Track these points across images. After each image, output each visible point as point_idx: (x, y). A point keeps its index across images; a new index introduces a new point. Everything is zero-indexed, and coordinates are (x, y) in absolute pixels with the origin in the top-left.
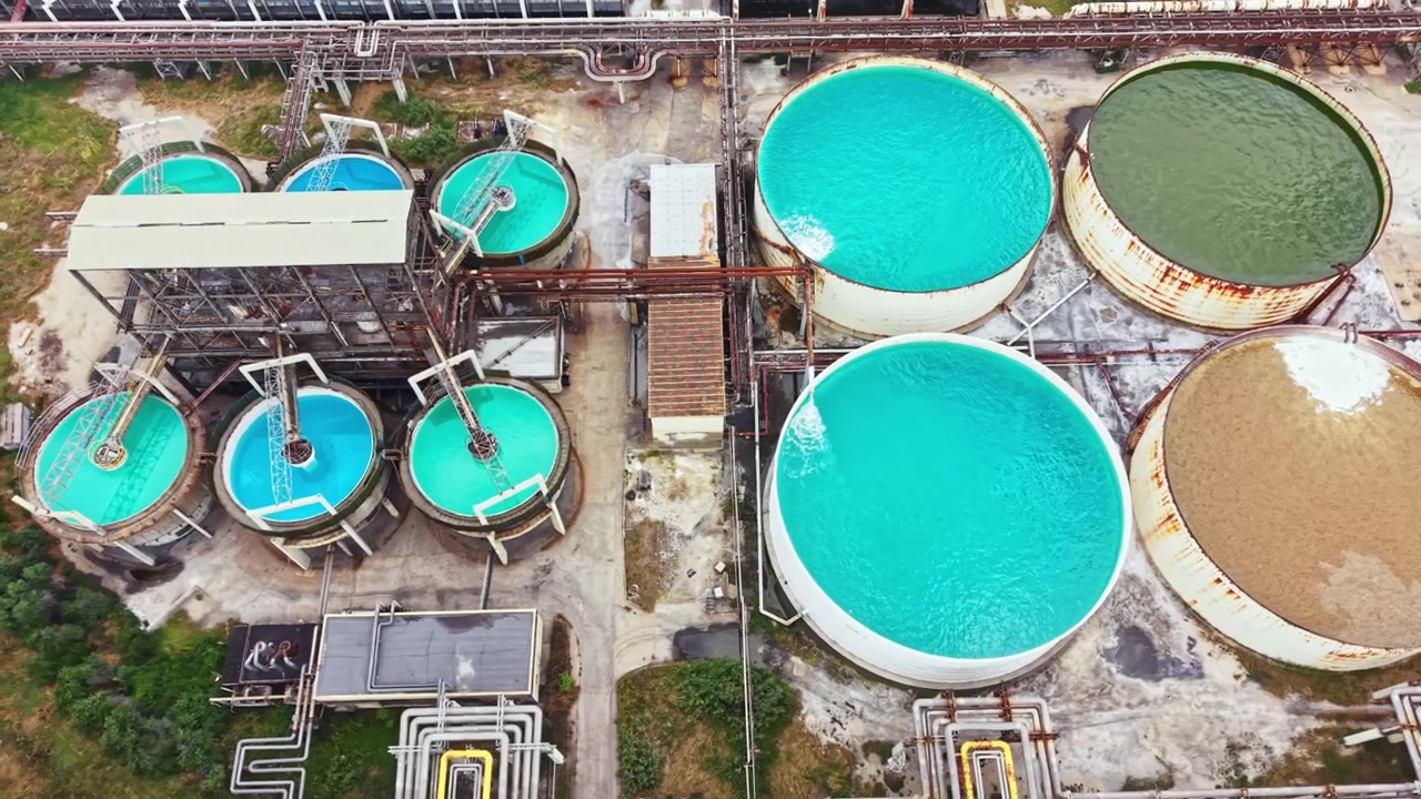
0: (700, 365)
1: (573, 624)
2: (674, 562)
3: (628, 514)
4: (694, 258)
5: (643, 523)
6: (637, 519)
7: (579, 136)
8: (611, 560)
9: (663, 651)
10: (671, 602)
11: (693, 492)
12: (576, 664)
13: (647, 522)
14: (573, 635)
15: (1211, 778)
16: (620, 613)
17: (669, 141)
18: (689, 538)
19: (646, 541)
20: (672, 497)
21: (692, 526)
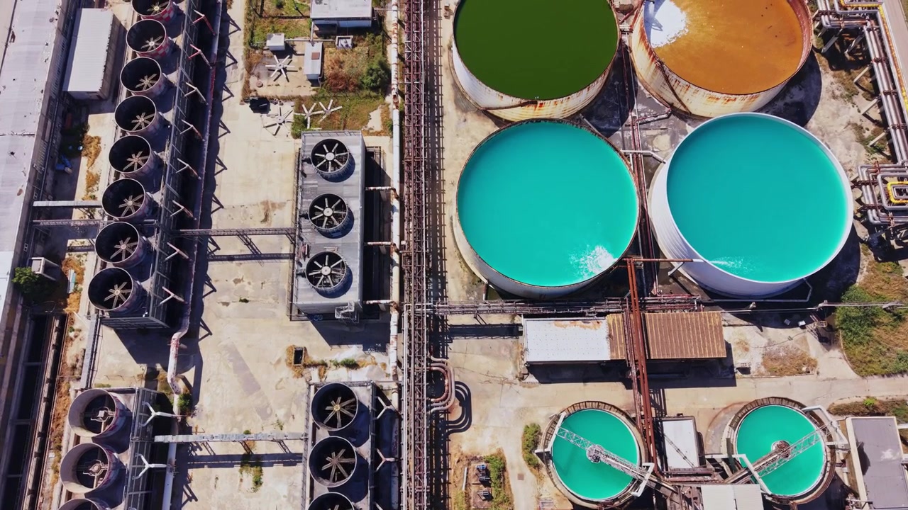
0: (688, 327)
1: (831, 403)
2: (786, 349)
3: (760, 375)
4: (610, 330)
5: (765, 367)
6: (763, 369)
7: (481, 418)
8: (790, 383)
9: (836, 353)
10: (809, 350)
11: (743, 338)
12: (854, 399)
13: (764, 364)
14: (838, 403)
15: (849, 108)
16: (821, 377)
17: (484, 354)
18: (769, 340)
19: (776, 365)
20: (747, 350)
21: (762, 339)
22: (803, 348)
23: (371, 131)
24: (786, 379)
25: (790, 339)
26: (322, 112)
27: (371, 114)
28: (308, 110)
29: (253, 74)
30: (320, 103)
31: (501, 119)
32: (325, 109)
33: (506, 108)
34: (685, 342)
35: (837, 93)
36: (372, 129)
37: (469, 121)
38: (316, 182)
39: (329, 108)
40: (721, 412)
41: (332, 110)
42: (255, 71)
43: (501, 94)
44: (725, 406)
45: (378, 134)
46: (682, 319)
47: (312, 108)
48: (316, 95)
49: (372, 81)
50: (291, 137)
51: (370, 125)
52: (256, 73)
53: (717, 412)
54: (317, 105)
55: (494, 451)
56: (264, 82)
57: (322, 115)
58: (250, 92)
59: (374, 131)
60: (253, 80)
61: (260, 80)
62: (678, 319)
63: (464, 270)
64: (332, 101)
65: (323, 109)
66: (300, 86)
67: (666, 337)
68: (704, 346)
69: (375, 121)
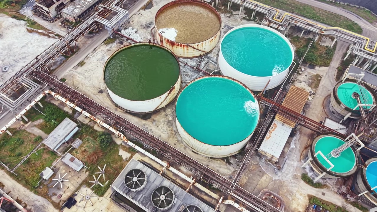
1: (334, 79)
2: (309, 79)
3: (316, 91)
5: (313, 88)
9: (317, 68)
14: (335, 77)
16: (324, 76)
18: (304, 81)
19: (314, 85)
21: (302, 83)
22: (311, 75)
23: (128, 159)
24: (320, 85)
25: (306, 76)
26: (101, 175)
27: (119, 154)
28: (94, 180)
29: (51, 196)
30: (95, 173)
31: (163, 107)
32: (101, 173)
33: (164, 100)
34: (298, 101)
35: (229, 16)
36: (127, 158)
37: (155, 119)
38: (142, 195)
39: (101, 171)
40: (324, 110)
41: (104, 170)
42: (50, 194)
43: (160, 97)
44: (323, 107)
45: (131, 157)
46: (289, 97)
47: (95, 178)
48: (89, 173)
49: (107, 143)
50: (101, 198)
51: (124, 158)
52: (52, 194)
53: (324, 111)
54: (95, 175)
55: (307, 198)
56: (61, 193)
57: (102, 176)
58: (59, 203)
59: (129, 158)
60: (54, 198)
61: (58, 195)
62: (288, 98)
63: (219, 161)
64: (99, 167)
65: (100, 174)
66: (79, 177)
67: (293, 105)
68: (303, 97)
69: (124, 154)
